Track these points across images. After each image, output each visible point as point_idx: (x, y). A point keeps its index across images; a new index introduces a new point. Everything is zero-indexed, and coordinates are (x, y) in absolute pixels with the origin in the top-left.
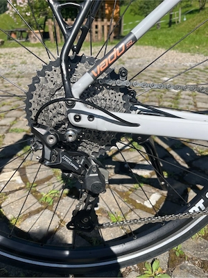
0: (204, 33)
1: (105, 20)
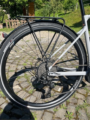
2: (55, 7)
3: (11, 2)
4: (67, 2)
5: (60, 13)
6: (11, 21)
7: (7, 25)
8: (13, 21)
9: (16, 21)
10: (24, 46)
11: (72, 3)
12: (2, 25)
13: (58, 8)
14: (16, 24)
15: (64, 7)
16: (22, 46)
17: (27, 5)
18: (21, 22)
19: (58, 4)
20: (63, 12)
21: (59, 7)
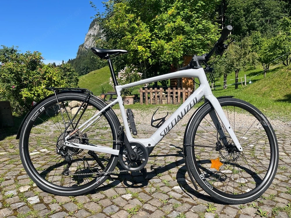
0: (270, 96)
1: (184, 89)
2: (238, 60)
3: (152, 60)
4: (269, 47)
5: (252, 71)
6: (149, 91)
7: (141, 98)
8: (154, 91)
9: (159, 90)
10: (180, 132)
11: (281, 49)
12: (133, 98)
13: (245, 62)
14: (158, 97)
15: (262, 57)
16: (176, 133)
17: (180, 63)
18: (166, 93)
19: (245, 54)
20: (260, 67)
21: (249, 60)
